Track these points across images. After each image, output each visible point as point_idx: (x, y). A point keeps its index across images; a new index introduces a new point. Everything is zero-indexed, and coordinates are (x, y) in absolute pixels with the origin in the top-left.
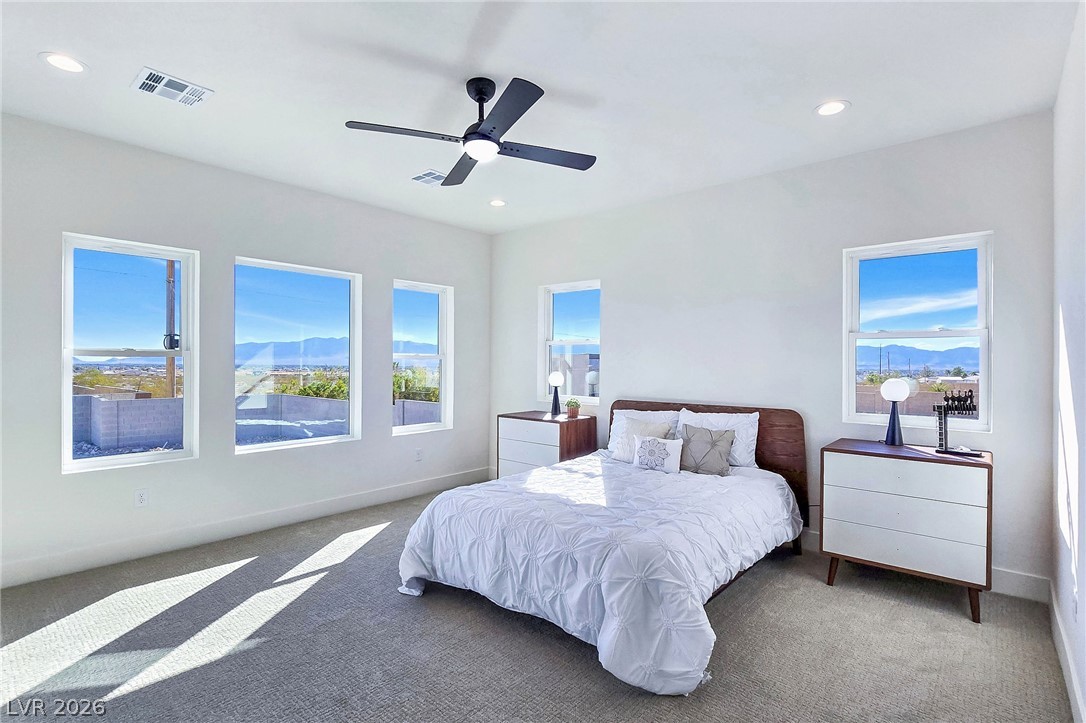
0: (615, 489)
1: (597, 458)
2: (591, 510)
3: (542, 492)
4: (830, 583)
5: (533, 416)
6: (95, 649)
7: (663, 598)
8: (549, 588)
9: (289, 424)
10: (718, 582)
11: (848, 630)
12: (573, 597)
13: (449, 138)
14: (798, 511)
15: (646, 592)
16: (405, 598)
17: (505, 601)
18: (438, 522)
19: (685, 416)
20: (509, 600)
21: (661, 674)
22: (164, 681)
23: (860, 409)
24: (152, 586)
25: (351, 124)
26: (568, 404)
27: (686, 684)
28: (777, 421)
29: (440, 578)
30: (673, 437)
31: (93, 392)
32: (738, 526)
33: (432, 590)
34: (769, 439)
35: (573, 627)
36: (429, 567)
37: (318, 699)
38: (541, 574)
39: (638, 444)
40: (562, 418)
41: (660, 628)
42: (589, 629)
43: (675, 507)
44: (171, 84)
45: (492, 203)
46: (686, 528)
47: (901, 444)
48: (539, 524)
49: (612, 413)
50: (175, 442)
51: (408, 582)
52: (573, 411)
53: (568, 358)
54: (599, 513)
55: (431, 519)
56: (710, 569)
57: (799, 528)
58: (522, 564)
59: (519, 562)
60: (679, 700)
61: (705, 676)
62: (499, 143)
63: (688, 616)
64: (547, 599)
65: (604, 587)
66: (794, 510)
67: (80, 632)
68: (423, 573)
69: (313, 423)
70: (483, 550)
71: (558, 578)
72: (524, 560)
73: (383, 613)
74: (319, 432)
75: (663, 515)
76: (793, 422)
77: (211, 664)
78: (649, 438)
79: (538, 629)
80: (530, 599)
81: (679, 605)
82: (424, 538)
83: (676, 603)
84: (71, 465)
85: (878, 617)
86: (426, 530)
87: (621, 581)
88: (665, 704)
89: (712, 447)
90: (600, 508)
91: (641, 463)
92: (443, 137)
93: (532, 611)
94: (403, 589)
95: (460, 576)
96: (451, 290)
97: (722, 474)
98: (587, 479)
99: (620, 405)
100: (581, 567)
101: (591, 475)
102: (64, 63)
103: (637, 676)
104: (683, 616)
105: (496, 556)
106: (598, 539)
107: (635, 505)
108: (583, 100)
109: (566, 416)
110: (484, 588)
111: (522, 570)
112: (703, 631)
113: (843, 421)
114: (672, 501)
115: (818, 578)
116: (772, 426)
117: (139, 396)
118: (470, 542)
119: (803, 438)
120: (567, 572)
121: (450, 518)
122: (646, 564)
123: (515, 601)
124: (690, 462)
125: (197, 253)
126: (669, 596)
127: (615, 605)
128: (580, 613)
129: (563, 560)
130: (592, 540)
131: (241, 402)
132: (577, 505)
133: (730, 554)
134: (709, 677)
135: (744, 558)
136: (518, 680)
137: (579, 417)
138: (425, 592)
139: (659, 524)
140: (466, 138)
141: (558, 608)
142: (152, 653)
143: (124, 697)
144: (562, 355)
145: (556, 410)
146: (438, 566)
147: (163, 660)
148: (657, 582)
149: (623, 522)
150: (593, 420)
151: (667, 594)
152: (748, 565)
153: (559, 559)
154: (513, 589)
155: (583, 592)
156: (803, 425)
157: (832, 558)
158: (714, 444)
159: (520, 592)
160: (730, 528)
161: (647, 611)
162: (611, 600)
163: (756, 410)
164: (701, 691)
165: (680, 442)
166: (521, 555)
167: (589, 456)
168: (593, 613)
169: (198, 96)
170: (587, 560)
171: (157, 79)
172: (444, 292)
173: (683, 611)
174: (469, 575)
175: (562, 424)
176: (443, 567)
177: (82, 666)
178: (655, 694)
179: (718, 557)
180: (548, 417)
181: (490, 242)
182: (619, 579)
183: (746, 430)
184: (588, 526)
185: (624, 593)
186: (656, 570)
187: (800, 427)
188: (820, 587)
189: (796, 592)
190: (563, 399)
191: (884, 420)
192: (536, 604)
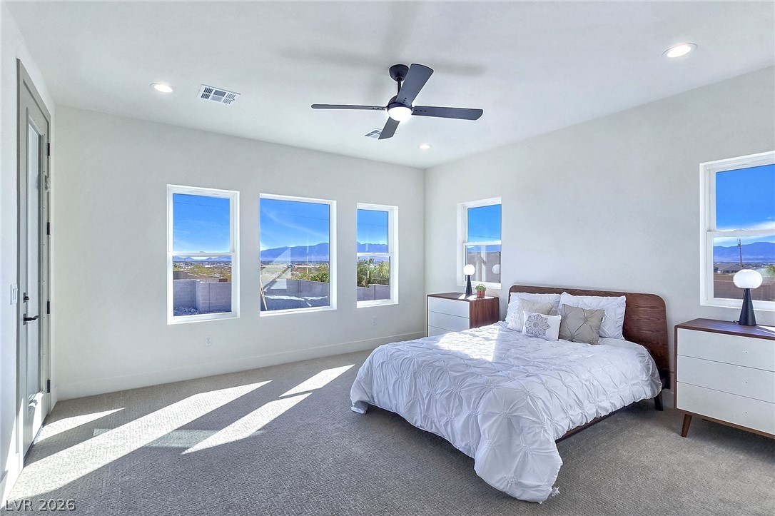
0: (501, 350)
1: (496, 327)
2: (479, 363)
3: (447, 349)
4: (684, 434)
5: (453, 296)
6: (179, 426)
7: (522, 430)
8: (443, 415)
9: (297, 299)
10: (573, 423)
11: (692, 474)
12: (459, 423)
13: (378, 108)
14: (657, 374)
15: (510, 423)
16: (355, 414)
17: (416, 423)
18: (375, 365)
19: (566, 298)
20: (418, 421)
21: (520, 484)
22: (210, 448)
23: (717, 294)
24: (211, 393)
25: (314, 106)
26: (477, 288)
27: (539, 494)
28: (642, 303)
29: (377, 404)
30: (555, 314)
31: (198, 278)
32: (596, 383)
33: (372, 410)
34: (636, 318)
35: (459, 445)
36: (370, 395)
37: (292, 470)
38: (438, 405)
39: (525, 318)
40: (473, 298)
41: (519, 452)
42: (470, 447)
43: (543, 365)
44: (217, 93)
45: (421, 147)
46: (547, 382)
47: (754, 325)
48: (438, 370)
49: (510, 295)
50: (227, 308)
51: (356, 404)
52: (481, 291)
53: (484, 256)
54: (485, 366)
55: (371, 363)
56: (566, 413)
57: (658, 389)
58: (426, 398)
59: (425, 396)
60: (534, 506)
61: (554, 491)
62: (411, 108)
63: (540, 445)
64: (443, 423)
65: (479, 417)
66: (653, 375)
67: (172, 415)
68: (366, 399)
69: (312, 298)
70: (402, 386)
71: (449, 410)
72: (427, 395)
73: (339, 422)
74: (315, 304)
75: (531, 370)
76: (657, 304)
77: (237, 441)
78: (534, 314)
79: (438, 443)
80: (432, 422)
81: (534, 436)
82: (366, 375)
83: (532, 434)
84: (172, 320)
85: (723, 467)
86: (368, 370)
87: (492, 415)
88: (523, 507)
89: (585, 323)
90: (486, 362)
91: (527, 332)
92: (373, 108)
93: (433, 430)
94: (354, 409)
95: (389, 403)
96: (396, 208)
97: (592, 343)
98: (485, 342)
99: (516, 289)
100: (464, 403)
101: (487, 339)
102: (163, 88)
103: (501, 484)
104: (537, 444)
105: (410, 390)
106: (478, 384)
107: (513, 361)
108: (472, 70)
109: (476, 296)
110: (402, 412)
111: (426, 401)
112: (552, 457)
113: (702, 304)
114: (542, 360)
115: (673, 430)
116: (638, 307)
117: (220, 280)
118: (394, 380)
119: (665, 317)
120: (456, 405)
121: (383, 363)
122: (511, 403)
123: (421, 422)
124: (567, 333)
125: (238, 192)
126: (526, 429)
127: (486, 431)
128: (463, 435)
129: (453, 396)
130: (473, 384)
131: (273, 284)
132: (471, 359)
133: (586, 403)
134: (557, 492)
135: (601, 408)
136: (418, 476)
137: (486, 298)
138: (367, 412)
139: (527, 376)
140: (388, 107)
141: (449, 430)
142: (206, 432)
143: (189, 454)
144: (479, 253)
145: (469, 292)
146: (375, 395)
147: (212, 436)
148: (518, 418)
149: (500, 373)
150: (497, 299)
151: (526, 427)
152: (603, 414)
153: (450, 395)
154: (421, 413)
155: (465, 420)
156: (664, 306)
157: (686, 415)
158: (586, 320)
159: (425, 416)
160: (588, 383)
161: (510, 437)
162: (484, 428)
163: (624, 294)
164: (551, 502)
165: (559, 317)
166: (426, 391)
167: (492, 326)
168: (473, 437)
169: (232, 97)
170: (469, 398)
171: (210, 91)
172: (392, 210)
173: (536, 441)
174: (394, 402)
175: (471, 303)
176: (378, 396)
177: (171, 434)
178: (515, 499)
179: (573, 403)
180: (463, 297)
181: (424, 175)
182: (490, 413)
183: (615, 310)
184: (473, 374)
185: (493, 423)
186: (518, 409)
187: (662, 308)
188: (674, 438)
189: (651, 439)
190: (474, 284)
191: (738, 304)
192: (435, 426)
